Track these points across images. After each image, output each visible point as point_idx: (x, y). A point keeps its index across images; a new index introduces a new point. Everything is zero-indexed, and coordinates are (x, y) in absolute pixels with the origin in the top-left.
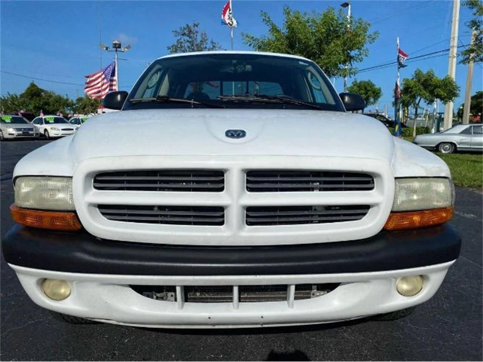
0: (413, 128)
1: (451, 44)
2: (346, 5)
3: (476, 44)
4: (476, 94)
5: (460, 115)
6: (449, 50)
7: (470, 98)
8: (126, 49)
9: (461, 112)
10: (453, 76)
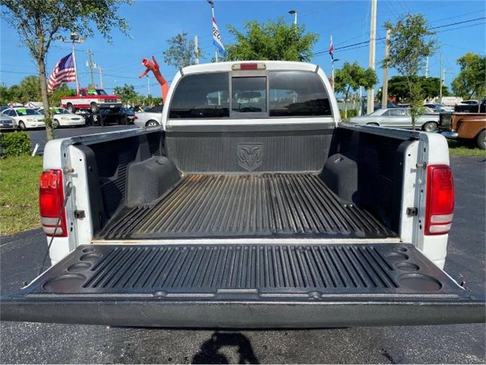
0: (345, 112)
1: (371, 37)
2: (292, 12)
3: (390, 55)
4: (391, 78)
5: (379, 97)
6: (369, 41)
7: (387, 82)
8: (83, 41)
9: (380, 95)
10: (374, 67)
